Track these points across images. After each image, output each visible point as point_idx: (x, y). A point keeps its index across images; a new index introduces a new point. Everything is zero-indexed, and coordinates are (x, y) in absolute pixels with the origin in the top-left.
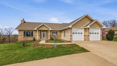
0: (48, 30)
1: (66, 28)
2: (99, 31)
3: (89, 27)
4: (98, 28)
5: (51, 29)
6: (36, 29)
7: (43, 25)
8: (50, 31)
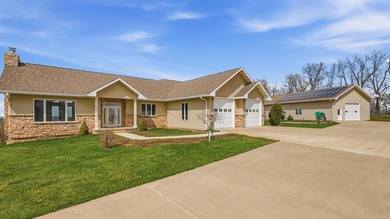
0: (132, 101)
1: (201, 96)
2: (260, 106)
3: (246, 96)
4: (258, 99)
5: (141, 97)
6: (93, 94)
7: (119, 82)
8: (139, 101)
